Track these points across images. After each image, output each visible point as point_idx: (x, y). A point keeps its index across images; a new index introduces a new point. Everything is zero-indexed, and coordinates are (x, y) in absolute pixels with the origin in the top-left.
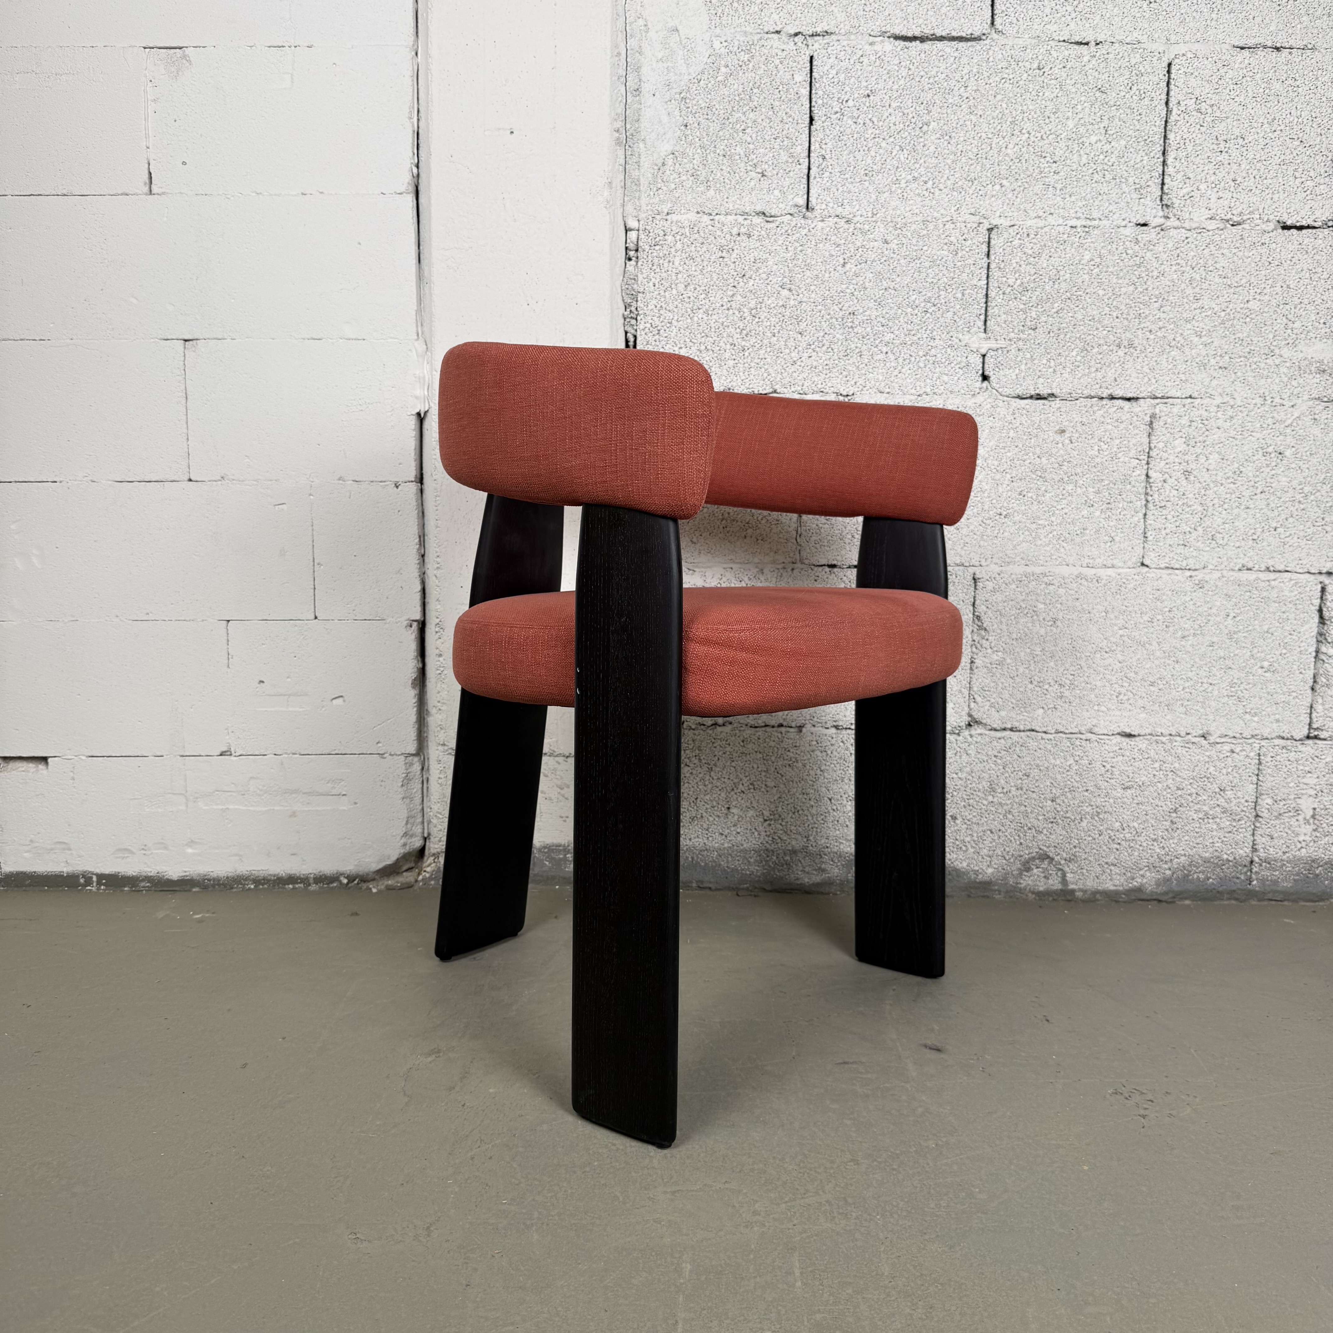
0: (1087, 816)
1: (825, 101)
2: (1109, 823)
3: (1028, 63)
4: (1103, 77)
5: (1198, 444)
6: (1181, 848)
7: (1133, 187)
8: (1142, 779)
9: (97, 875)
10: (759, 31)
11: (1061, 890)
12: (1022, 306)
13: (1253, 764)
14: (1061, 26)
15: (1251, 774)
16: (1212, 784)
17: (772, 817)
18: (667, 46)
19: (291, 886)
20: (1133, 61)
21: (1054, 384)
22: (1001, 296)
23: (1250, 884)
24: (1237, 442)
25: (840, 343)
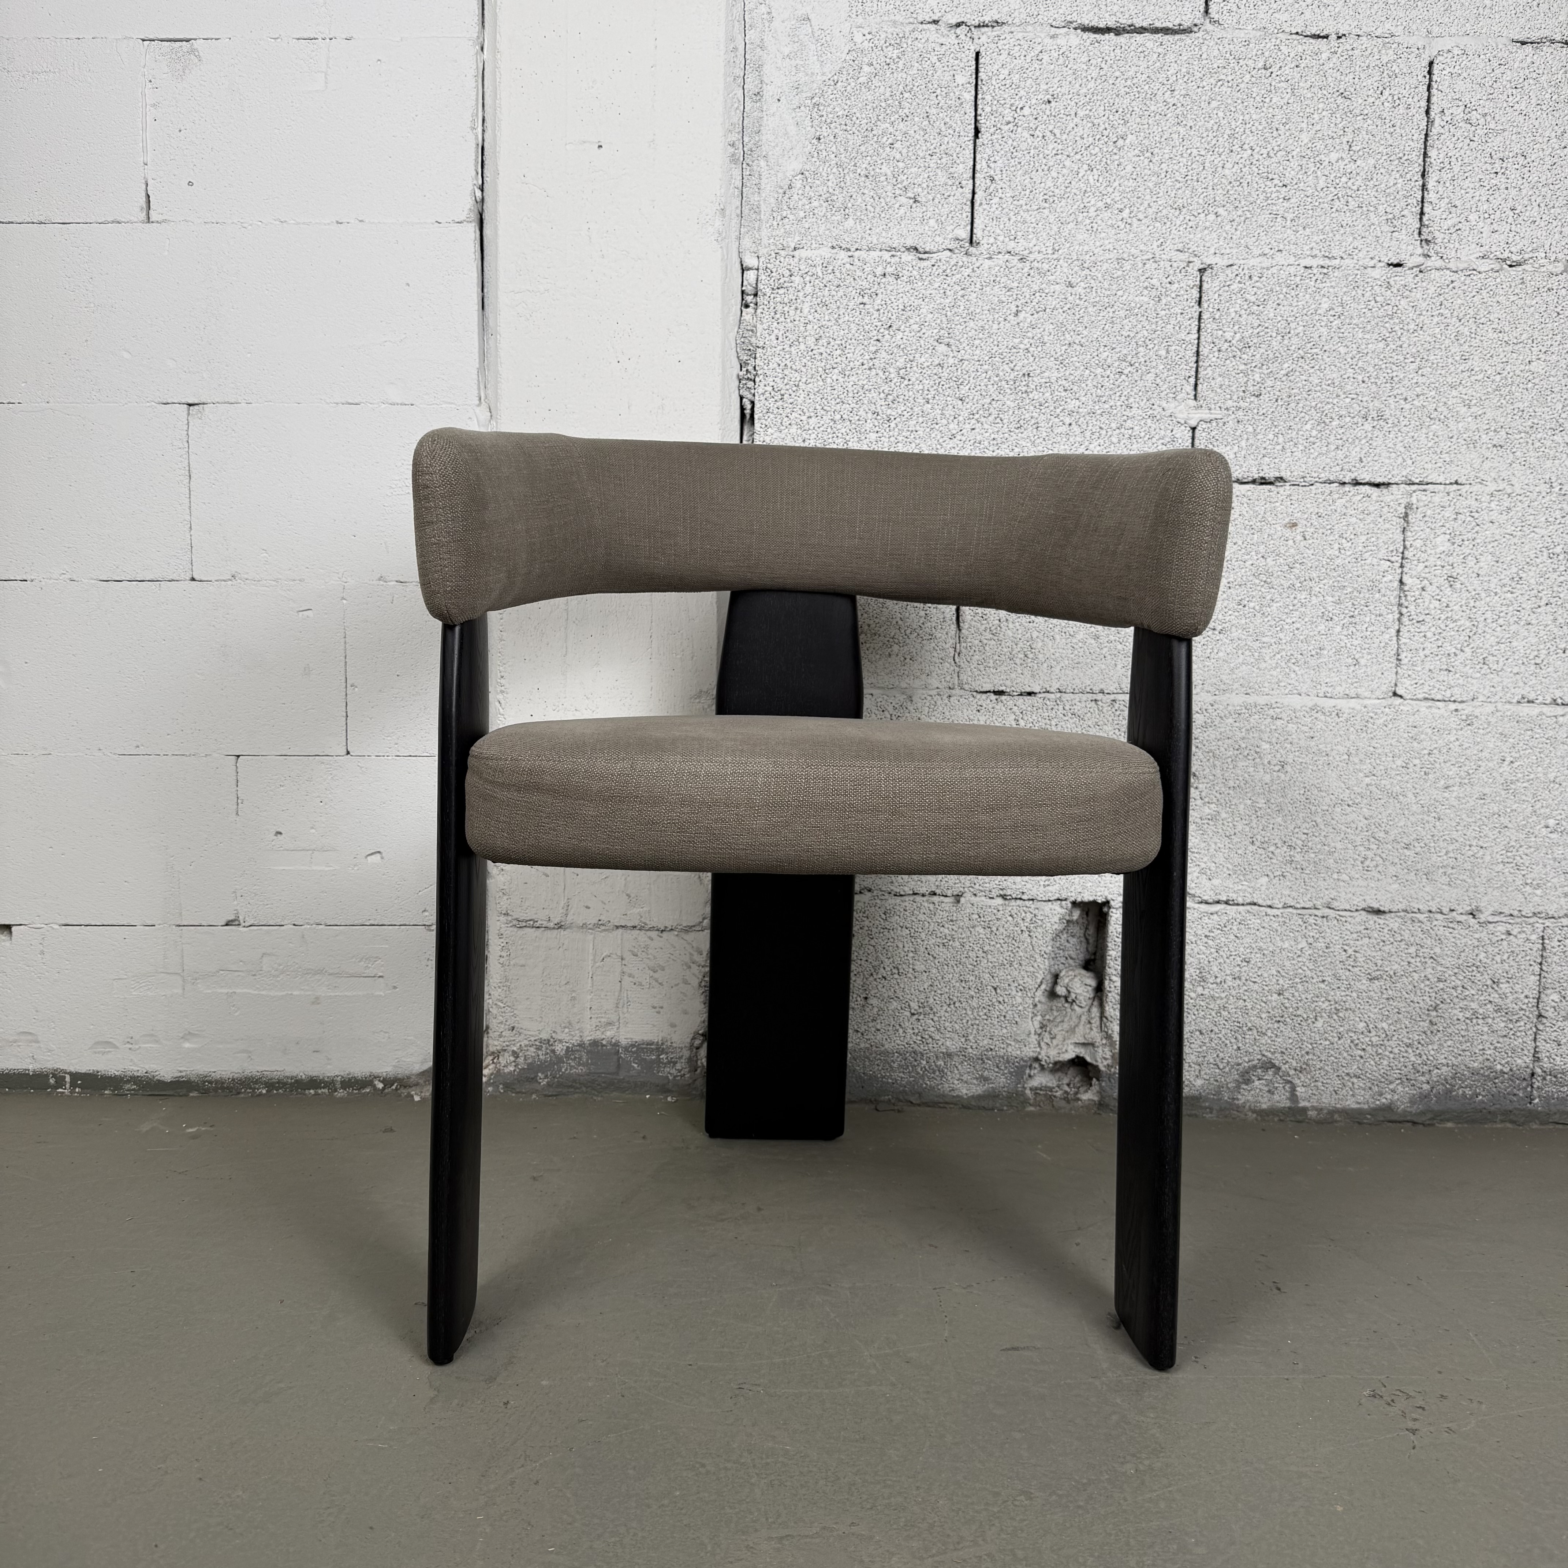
0: (1324, 1014)
1: (994, 108)
2: (1351, 1022)
3: (1251, 61)
4: (1347, 79)
5: (1466, 543)
6: (1443, 1057)
7: (1385, 218)
8: (1394, 968)
9: (71, 1074)
10: (911, 20)
11: (1289, 1108)
12: (1242, 367)
13: (1535, 949)
14: (1292, 14)
15: (1532, 963)
16: (1482, 975)
17: (921, 1010)
18: (796, 40)
19: (312, 1091)
20: (1385, 59)
21: (1283, 464)
22: (1216, 354)
23: (1530, 1103)
24: (1516, 540)
25: (1011, 412)
